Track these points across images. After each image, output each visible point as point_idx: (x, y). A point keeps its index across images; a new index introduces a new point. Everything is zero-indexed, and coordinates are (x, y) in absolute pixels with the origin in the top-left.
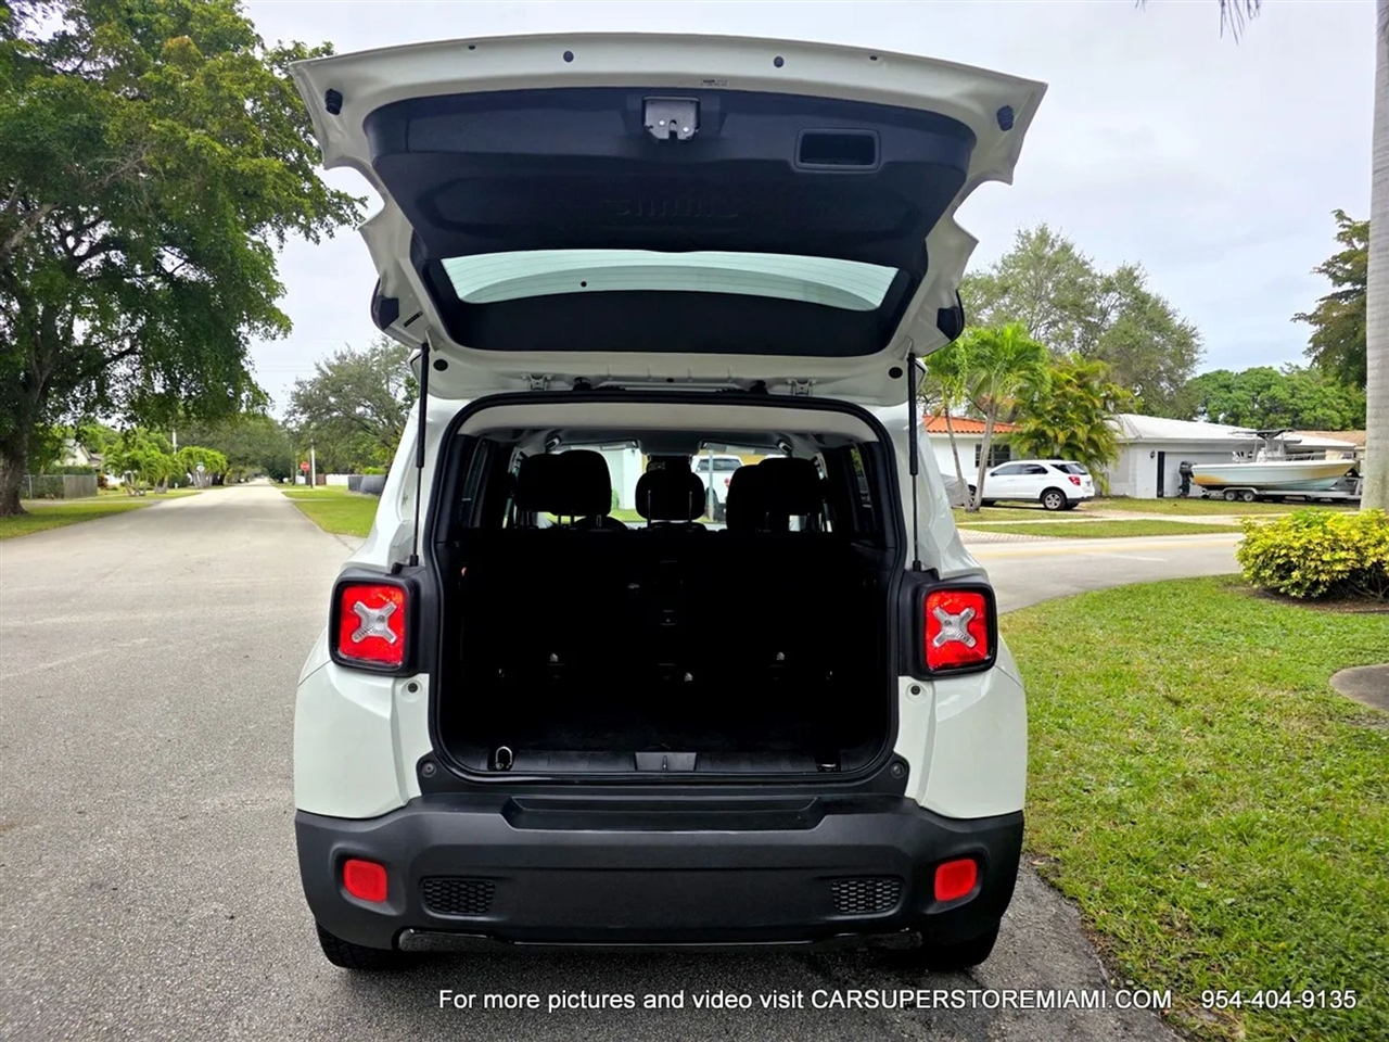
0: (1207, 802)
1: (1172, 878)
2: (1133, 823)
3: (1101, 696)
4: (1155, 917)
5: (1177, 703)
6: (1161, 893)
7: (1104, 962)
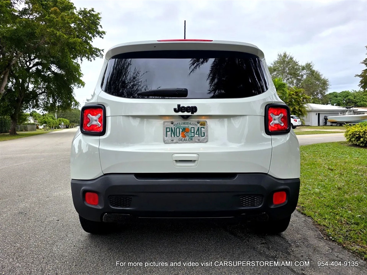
0: (346, 193)
1: (340, 210)
2: (325, 197)
3: (309, 169)
4: (336, 220)
5: (332, 170)
6: (337, 214)
7: (321, 233)
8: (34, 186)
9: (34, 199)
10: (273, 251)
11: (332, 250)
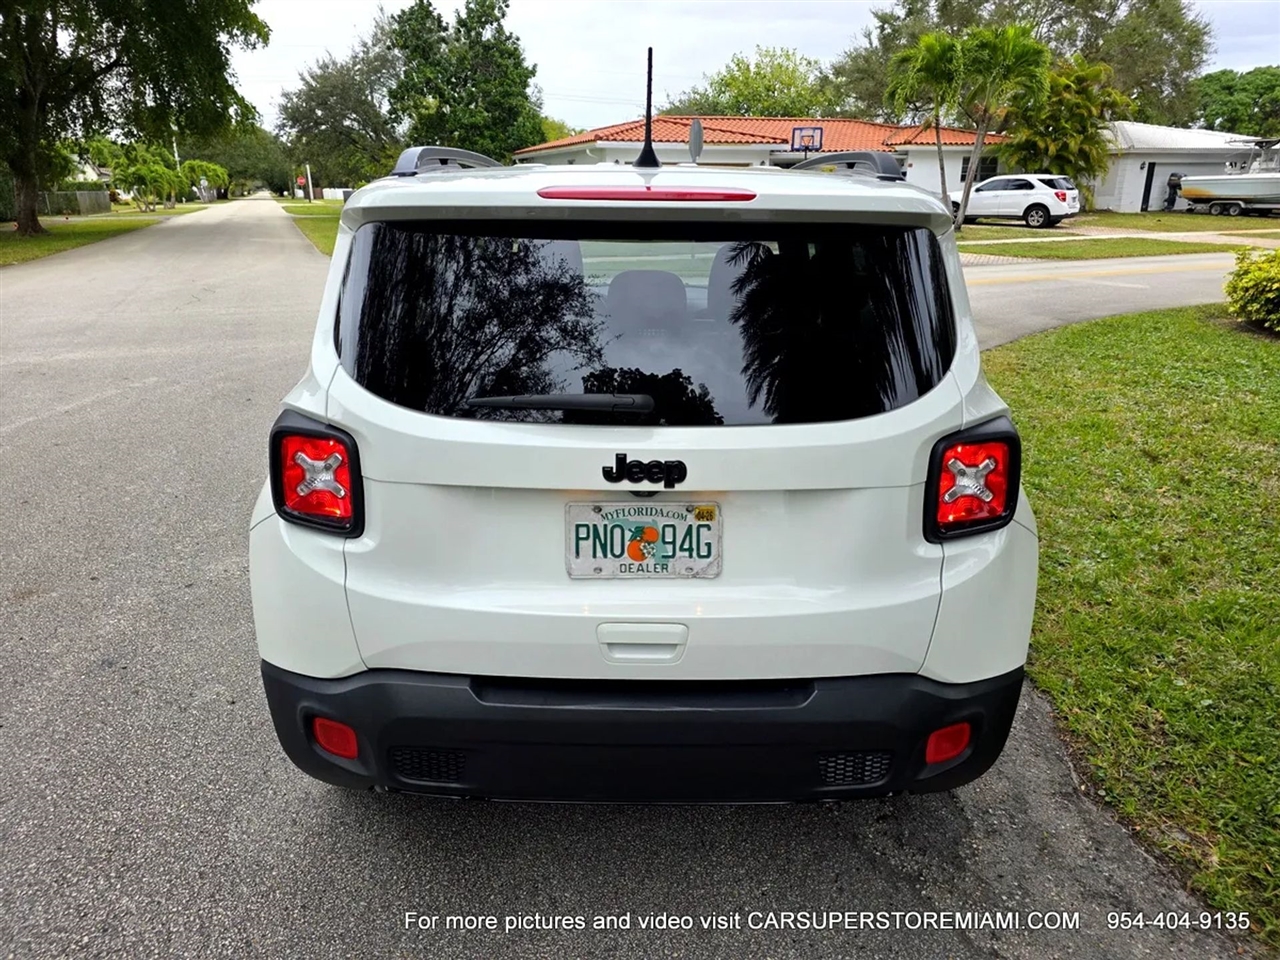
0: (1180, 578)
1: (1149, 672)
2: (1108, 603)
3: (1077, 451)
4: (1129, 718)
5: (1154, 459)
6: (1136, 690)
7: (1075, 766)
8: (137, 526)
9: (145, 596)
10: (914, 855)
11: (1097, 849)
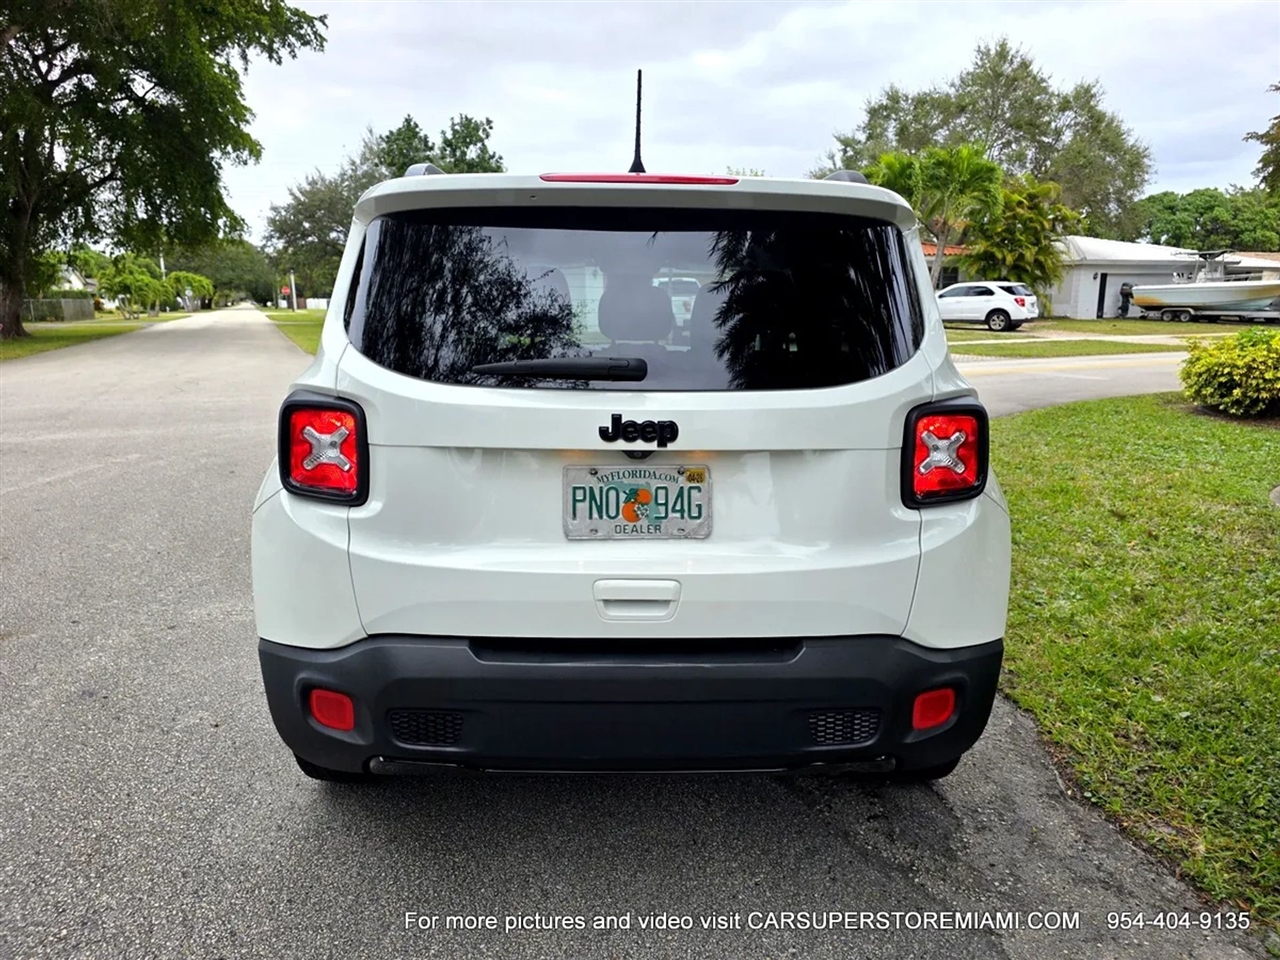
0: (1155, 614)
1: (1127, 690)
2: (1084, 635)
3: (1048, 511)
4: (1111, 730)
5: (1122, 517)
6: (1116, 706)
7: (1060, 773)
8: (119, 577)
9: (127, 636)
10: (906, 848)
11: (1086, 842)
